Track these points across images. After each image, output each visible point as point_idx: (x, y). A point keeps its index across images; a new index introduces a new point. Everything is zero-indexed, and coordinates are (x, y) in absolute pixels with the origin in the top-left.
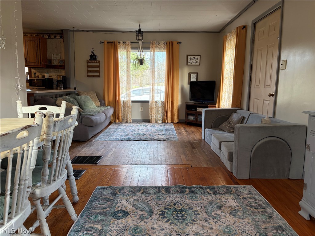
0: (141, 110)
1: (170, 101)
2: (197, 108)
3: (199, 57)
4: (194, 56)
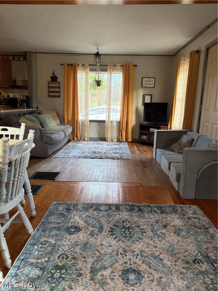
0: (98, 129)
1: (125, 121)
2: (150, 129)
3: (153, 80)
4: (149, 79)
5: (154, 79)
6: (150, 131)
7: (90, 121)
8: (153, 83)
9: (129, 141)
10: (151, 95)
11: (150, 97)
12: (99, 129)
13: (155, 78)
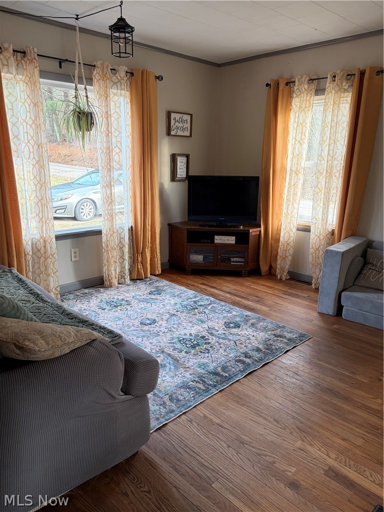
0: (75, 257)
1: (149, 224)
2: (216, 237)
3: (188, 118)
4: (181, 115)
5: (189, 116)
6: (216, 241)
7: (59, 238)
8: (188, 125)
9: (157, 273)
10: (188, 156)
11: (184, 159)
12: (77, 259)
13: (191, 115)
